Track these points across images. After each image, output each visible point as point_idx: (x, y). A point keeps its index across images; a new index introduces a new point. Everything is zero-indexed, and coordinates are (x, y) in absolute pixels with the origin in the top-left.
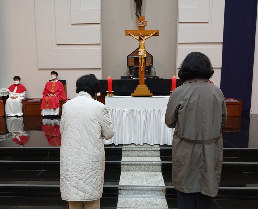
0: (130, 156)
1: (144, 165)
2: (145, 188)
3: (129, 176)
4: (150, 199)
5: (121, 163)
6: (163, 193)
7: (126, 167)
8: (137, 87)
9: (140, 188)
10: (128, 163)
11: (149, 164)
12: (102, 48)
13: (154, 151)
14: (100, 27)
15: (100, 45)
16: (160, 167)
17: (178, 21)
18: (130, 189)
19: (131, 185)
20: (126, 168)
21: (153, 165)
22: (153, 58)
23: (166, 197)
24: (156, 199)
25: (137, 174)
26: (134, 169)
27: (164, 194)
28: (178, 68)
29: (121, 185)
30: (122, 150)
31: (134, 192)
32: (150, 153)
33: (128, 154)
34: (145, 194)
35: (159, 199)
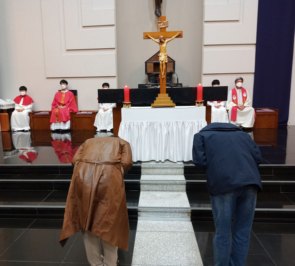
0: (150, 174)
1: (166, 184)
2: (168, 210)
3: (149, 197)
4: (174, 222)
5: (140, 182)
6: (188, 215)
7: (146, 186)
8: (157, 97)
9: (162, 210)
10: (148, 182)
11: (172, 183)
12: (116, 52)
13: (178, 168)
14: (115, 29)
15: (115, 49)
16: (184, 187)
17: (203, 20)
18: (151, 210)
19: (151, 206)
20: (145, 188)
21: (176, 184)
22: (175, 63)
23: (191, 219)
24: (180, 222)
25: (159, 194)
26: (155, 189)
27: (189, 217)
28: (204, 74)
29: (141, 206)
30: (141, 168)
31: (155, 214)
32: (173, 171)
33: (148, 172)
34: (167, 216)
35: (184, 222)
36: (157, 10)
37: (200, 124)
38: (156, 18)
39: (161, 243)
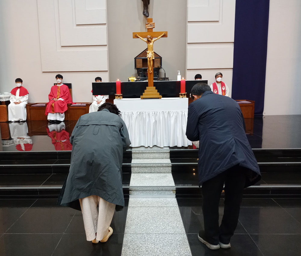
0: (140, 158)
1: (154, 167)
2: (156, 189)
3: (139, 178)
4: (160, 199)
5: (131, 165)
6: (174, 193)
7: (136, 169)
8: (146, 89)
9: (151, 188)
10: (138, 165)
11: (159, 166)
12: (108, 49)
13: (164, 153)
14: (106, 28)
15: (107, 46)
16: (170, 169)
17: (187, 20)
18: (141, 189)
19: (141, 185)
21: (163, 167)
22: (162, 59)
23: (176, 196)
24: (166, 199)
25: (148, 176)
26: (145, 171)
27: (175, 194)
28: (188, 69)
29: (132, 186)
30: (132, 153)
31: (145, 192)
32: (160, 156)
33: (138, 156)
34: (155, 194)
35: (169, 199)
36: (145, 11)
37: (183, 114)
38: (145, 18)
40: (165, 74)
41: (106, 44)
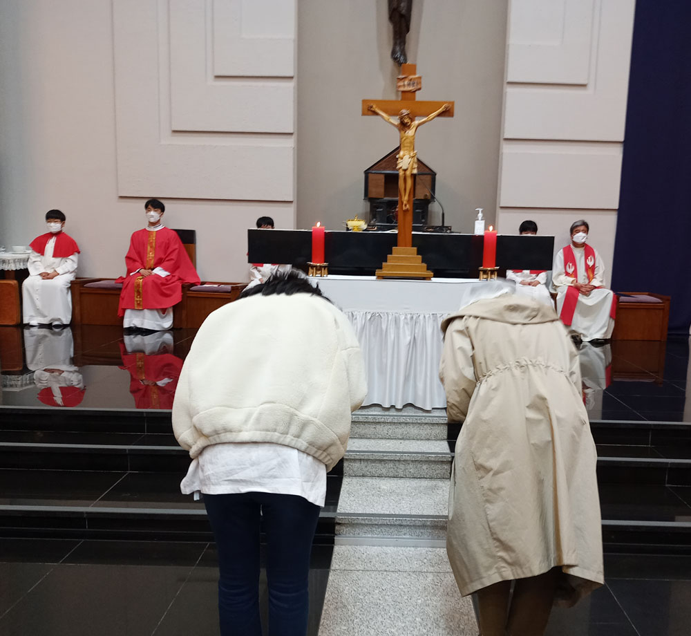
0: (368, 436)
1: (404, 461)
2: (407, 521)
3: (364, 490)
4: (419, 549)
7: (357, 465)
8: (391, 254)
9: (393, 521)
10: (363, 455)
11: (418, 459)
12: (296, 145)
13: (433, 424)
15: (293, 136)
16: (447, 469)
18: (367, 522)
19: (368, 511)
20: (355, 469)
21: (428, 462)
22: (437, 177)
24: (434, 549)
25: (386, 485)
26: (379, 472)
28: (502, 207)
29: (343, 511)
31: (376, 531)
32: (421, 432)
33: (363, 431)
34: (404, 537)
36: (398, 48)
39: (387, 597)
40: (443, 215)
41: (292, 132)
